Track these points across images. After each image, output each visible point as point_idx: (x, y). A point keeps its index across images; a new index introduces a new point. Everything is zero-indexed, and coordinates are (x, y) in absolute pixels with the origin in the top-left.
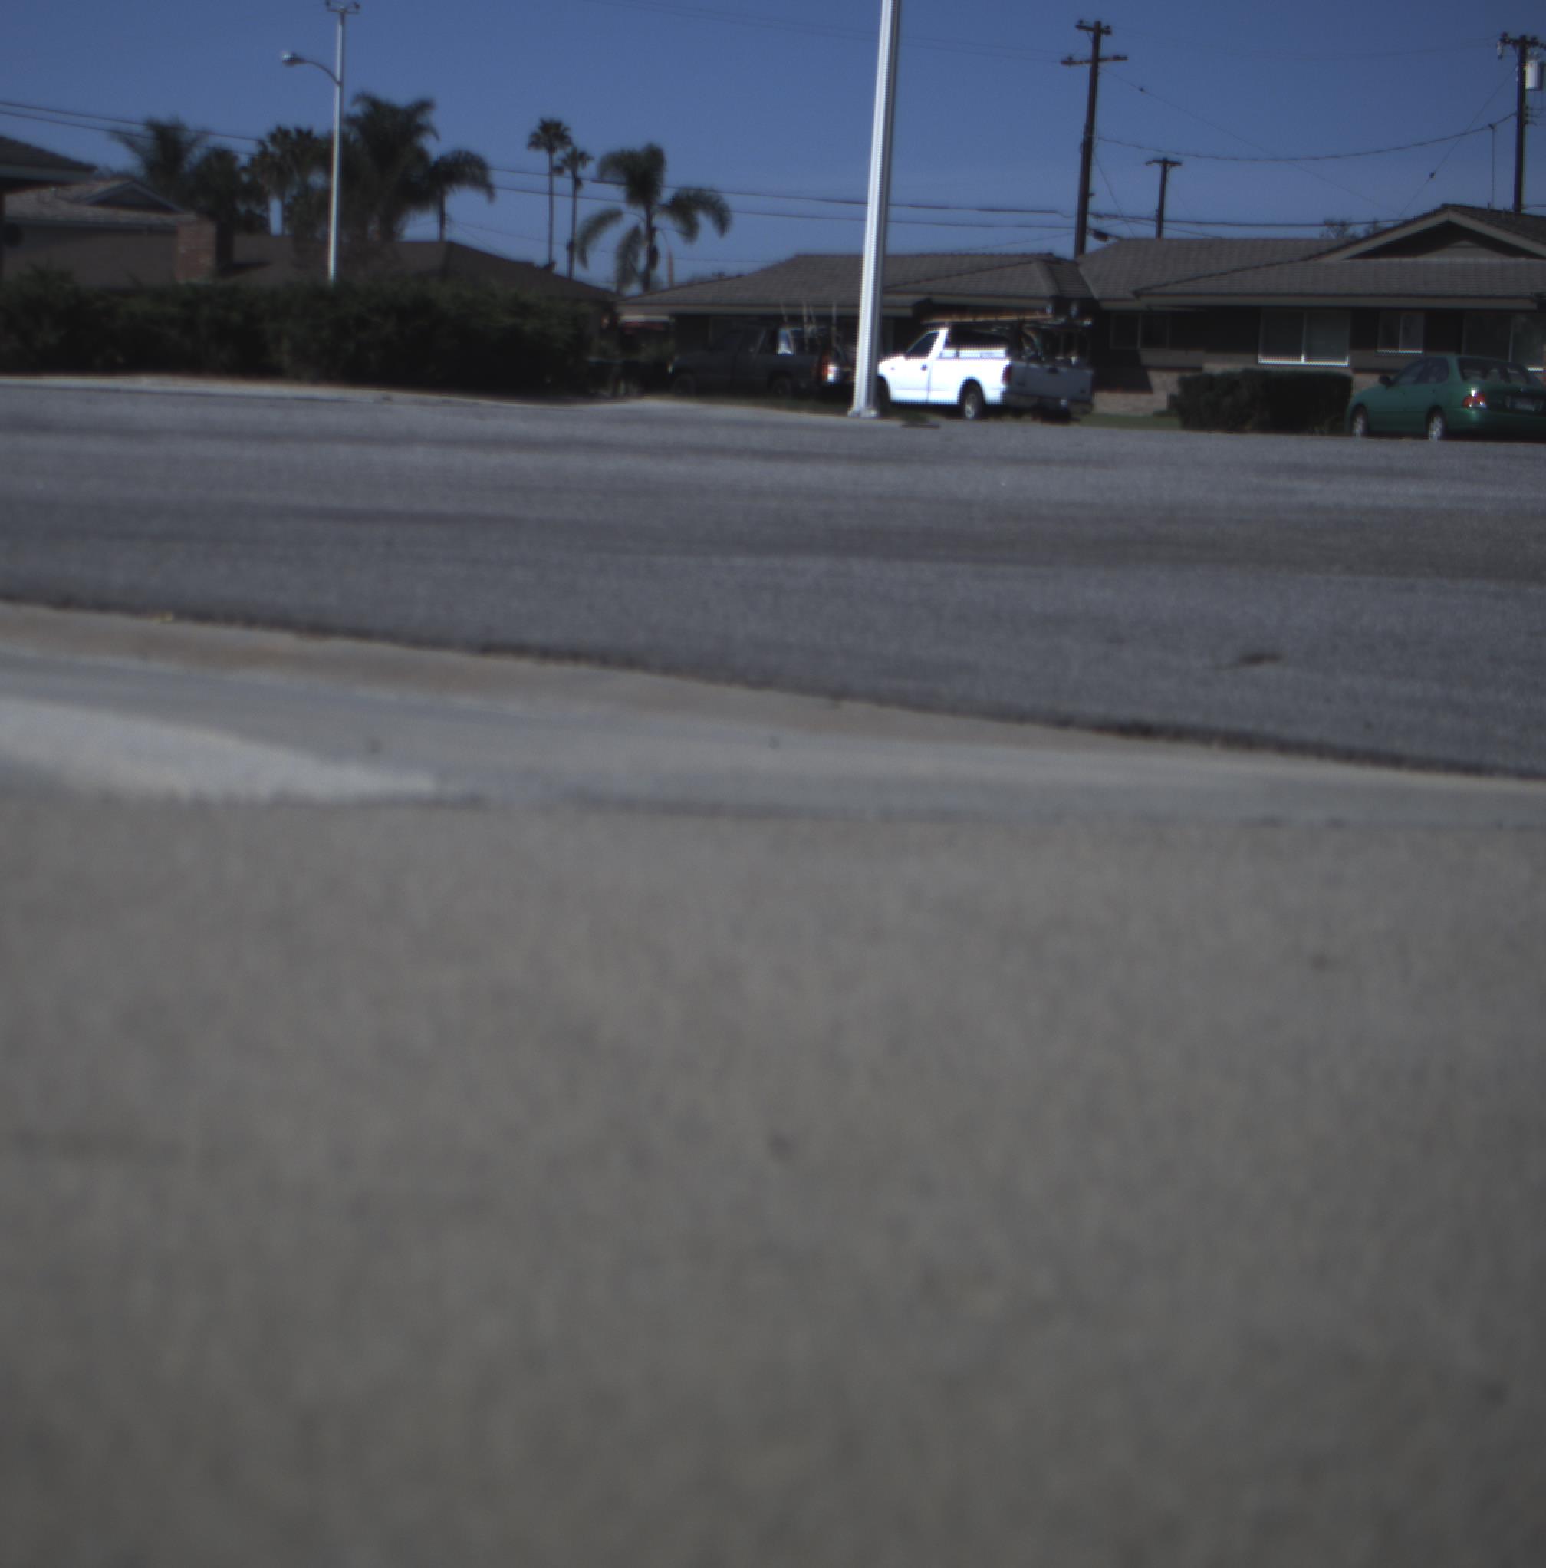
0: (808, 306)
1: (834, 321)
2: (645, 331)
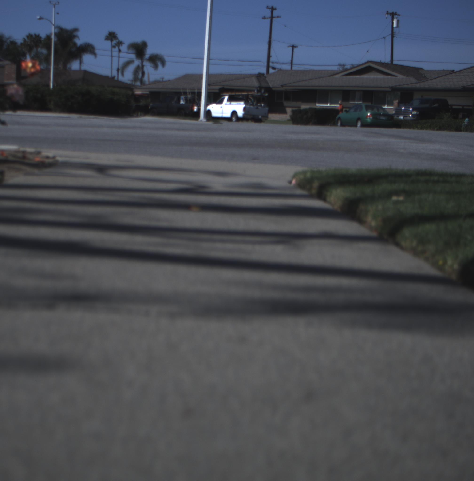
0: (189, 89)
1: (196, 93)
2: (142, 96)
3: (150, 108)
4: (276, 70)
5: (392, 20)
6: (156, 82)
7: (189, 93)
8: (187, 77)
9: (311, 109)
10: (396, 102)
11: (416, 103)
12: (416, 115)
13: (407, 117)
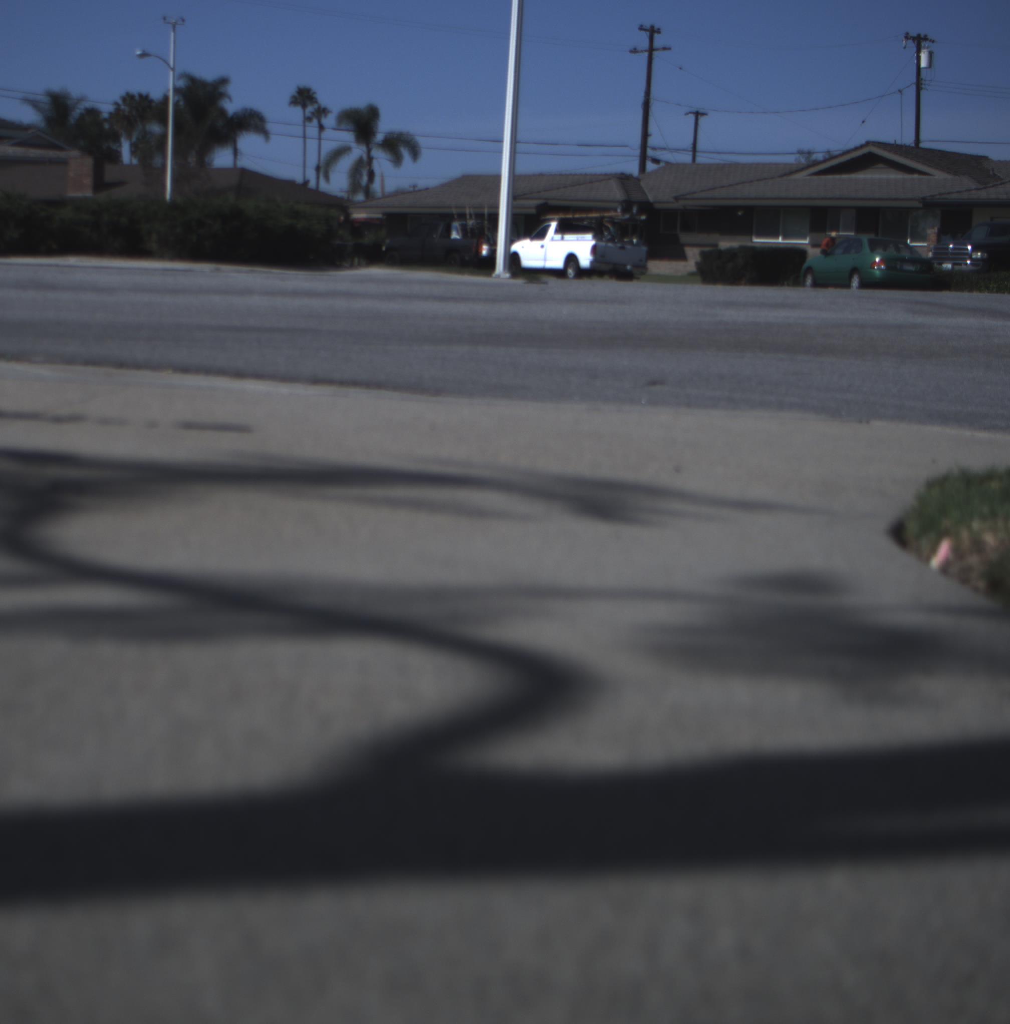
0: (469, 208)
1: (486, 216)
2: (367, 224)
3: (384, 248)
4: (662, 164)
5: (918, 52)
6: (399, 193)
7: (471, 215)
8: (466, 181)
9: (743, 249)
10: (932, 232)
11: (980, 233)
12: (981, 259)
13: (960, 264)
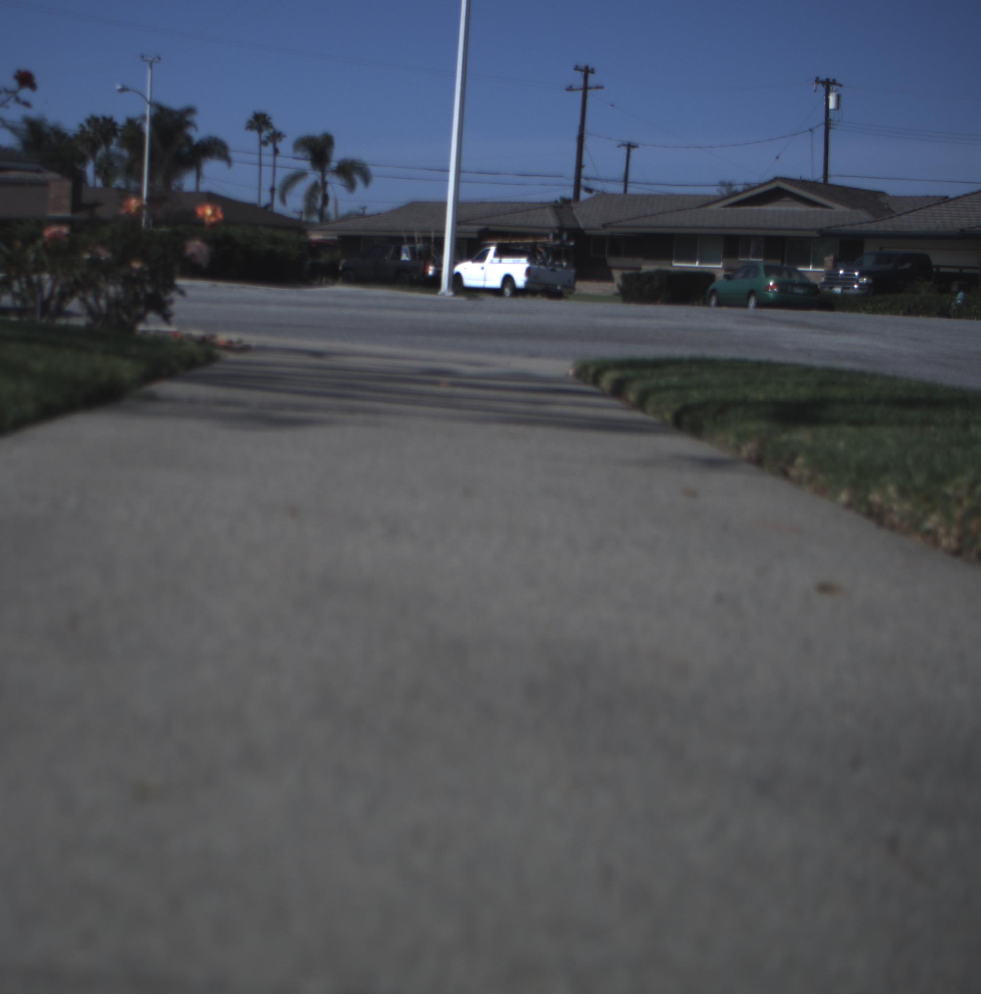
0: (418, 231)
1: (433, 240)
2: (322, 245)
3: (340, 268)
4: (594, 193)
5: (827, 95)
6: (348, 217)
7: (419, 239)
8: (414, 207)
9: (658, 272)
10: (829, 260)
11: (868, 262)
12: (867, 284)
13: (848, 288)
